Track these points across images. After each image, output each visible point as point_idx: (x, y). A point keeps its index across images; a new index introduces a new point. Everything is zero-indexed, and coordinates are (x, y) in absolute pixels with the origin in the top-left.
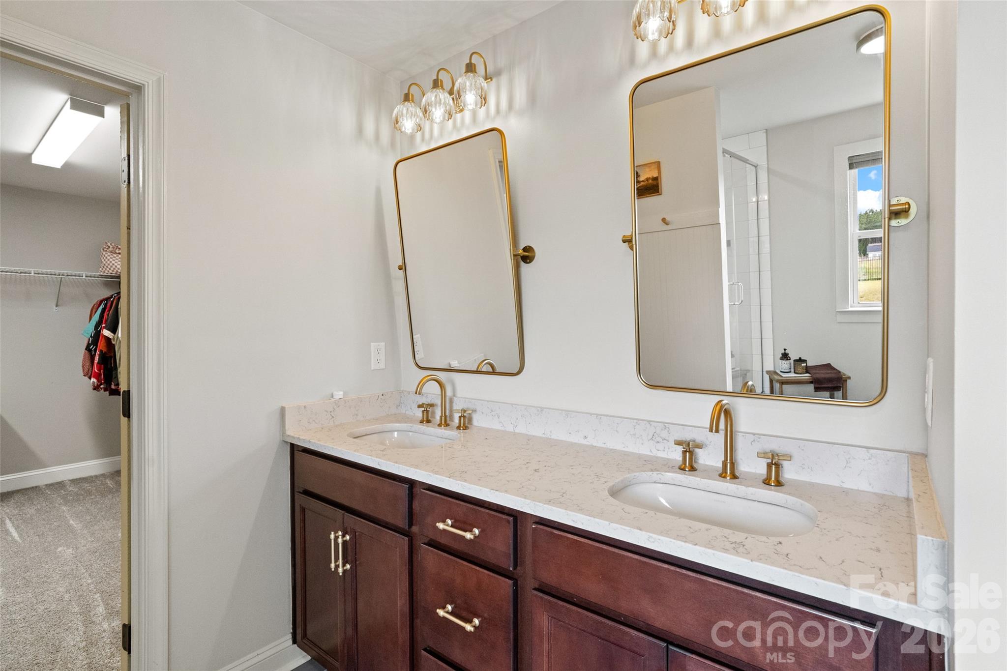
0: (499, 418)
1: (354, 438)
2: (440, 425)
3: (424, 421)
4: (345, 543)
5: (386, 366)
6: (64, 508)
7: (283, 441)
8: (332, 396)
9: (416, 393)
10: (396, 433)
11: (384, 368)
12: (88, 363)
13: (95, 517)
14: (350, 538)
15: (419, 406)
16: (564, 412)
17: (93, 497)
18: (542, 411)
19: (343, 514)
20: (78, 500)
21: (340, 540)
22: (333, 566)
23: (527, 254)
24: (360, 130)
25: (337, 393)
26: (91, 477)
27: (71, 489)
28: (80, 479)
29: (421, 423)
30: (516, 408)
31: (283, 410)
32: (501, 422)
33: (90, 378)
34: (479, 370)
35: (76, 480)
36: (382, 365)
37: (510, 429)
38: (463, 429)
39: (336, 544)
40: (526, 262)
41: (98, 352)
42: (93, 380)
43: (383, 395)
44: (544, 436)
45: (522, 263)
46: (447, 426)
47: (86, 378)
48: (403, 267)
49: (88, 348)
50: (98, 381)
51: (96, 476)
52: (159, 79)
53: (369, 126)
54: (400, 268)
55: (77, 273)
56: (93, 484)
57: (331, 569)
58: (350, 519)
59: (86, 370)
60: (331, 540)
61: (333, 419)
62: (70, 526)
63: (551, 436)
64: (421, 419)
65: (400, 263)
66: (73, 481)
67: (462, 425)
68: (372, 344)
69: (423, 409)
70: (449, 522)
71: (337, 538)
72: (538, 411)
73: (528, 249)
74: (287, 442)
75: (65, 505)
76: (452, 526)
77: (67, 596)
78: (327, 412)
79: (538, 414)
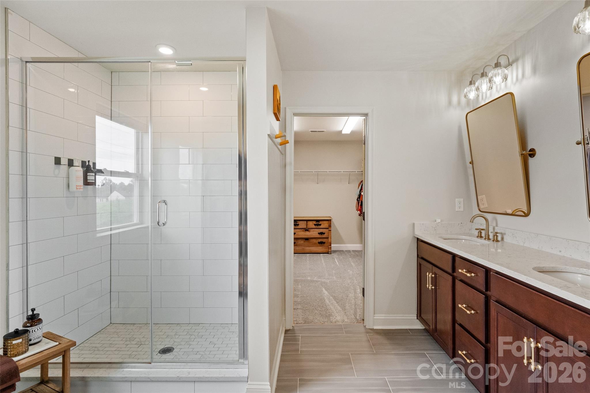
0: (516, 238)
1: (444, 239)
2: (485, 239)
3: (479, 236)
4: (432, 277)
5: (464, 210)
6: (350, 259)
7: (414, 237)
8: (436, 221)
9: (470, 222)
10: (463, 241)
11: (463, 210)
12: (357, 205)
13: (359, 264)
14: (434, 276)
15: (476, 229)
16: (549, 237)
17: (358, 257)
18: (537, 235)
19: (432, 266)
20: (354, 257)
21: (430, 276)
22: (428, 286)
23: (531, 153)
24: (450, 103)
25: (438, 220)
26: (358, 251)
27: (352, 253)
28: (355, 251)
29: (477, 237)
30: (524, 233)
31: (414, 224)
32: (517, 240)
33: (358, 211)
34: (513, 214)
35: (354, 250)
36: (462, 209)
37: (522, 244)
38: (496, 242)
39: (429, 277)
40: (531, 157)
41: (360, 201)
42: (359, 212)
43: (461, 223)
44: (538, 249)
45: (529, 158)
46: (489, 239)
47: (357, 211)
48: (472, 163)
49: (357, 200)
50: (360, 212)
51: (360, 251)
52: (373, 110)
53: (455, 99)
54: (470, 163)
55: (355, 171)
56: (359, 253)
57: (427, 287)
58: (434, 268)
59: (357, 208)
60: (427, 275)
61: (436, 231)
62: (352, 265)
63: (542, 249)
64: (477, 235)
65: (470, 160)
66: (353, 251)
67: (495, 240)
68: (456, 199)
69: (479, 231)
70: (465, 270)
71: (429, 275)
72: (535, 235)
73: (532, 150)
74: (416, 237)
75: (351, 258)
76: (466, 272)
77: (350, 284)
78: (433, 227)
79: (535, 238)
